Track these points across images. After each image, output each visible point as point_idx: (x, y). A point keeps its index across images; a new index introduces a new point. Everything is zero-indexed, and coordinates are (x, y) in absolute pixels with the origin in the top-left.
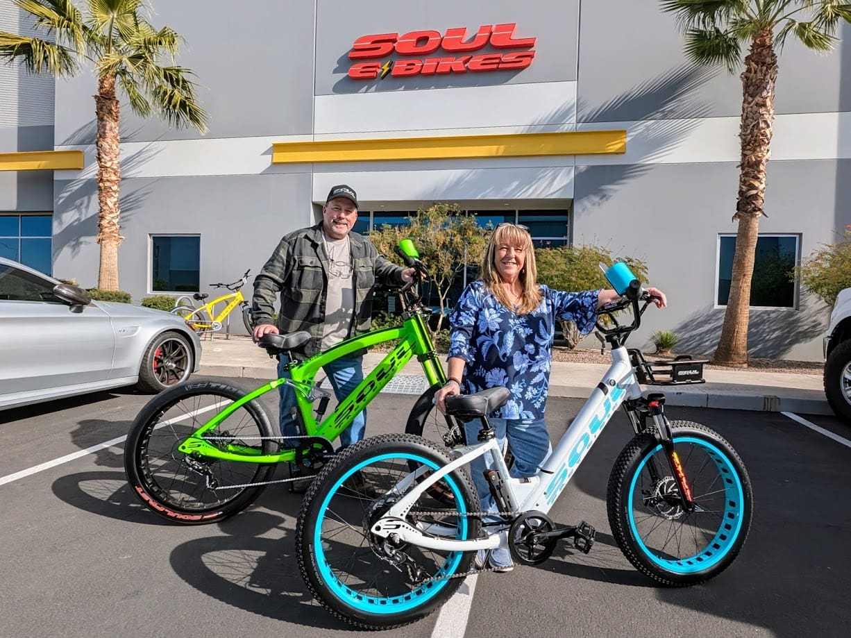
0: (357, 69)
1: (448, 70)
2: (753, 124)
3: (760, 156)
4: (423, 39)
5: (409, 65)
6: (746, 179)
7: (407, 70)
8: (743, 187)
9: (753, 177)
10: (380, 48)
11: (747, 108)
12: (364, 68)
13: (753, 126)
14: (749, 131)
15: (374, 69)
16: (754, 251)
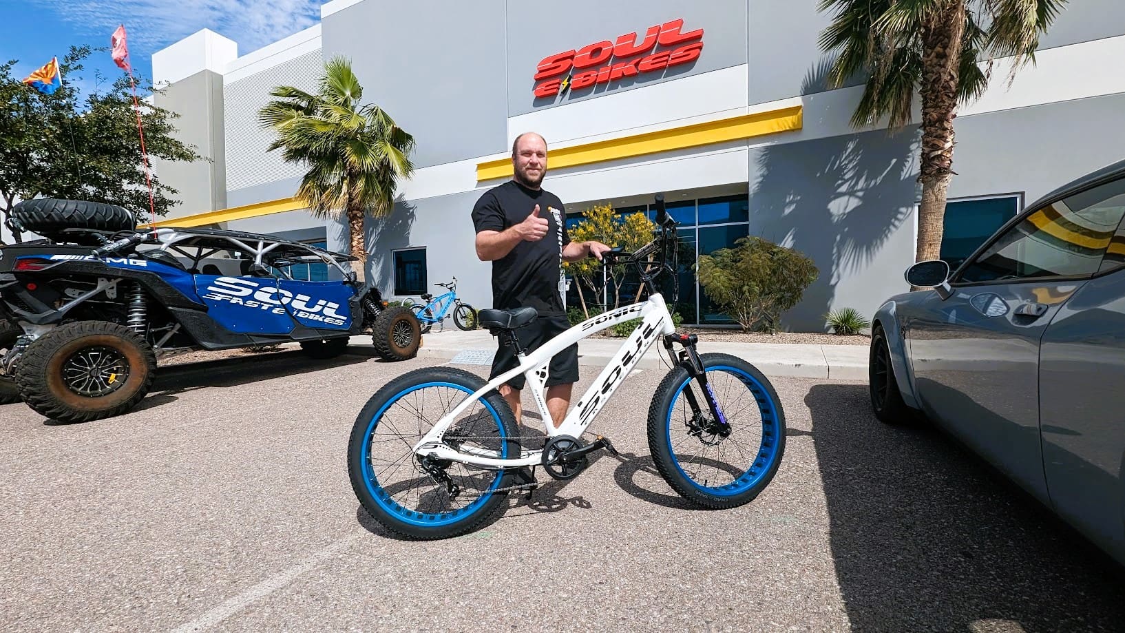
0: (542, 87)
1: (620, 75)
2: (933, 78)
3: (944, 112)
4: (596, 51)
5: (585, 77)
6: (928, 139)
7: (583, 81)
8: (925, 148)
9: (936, 137)
10: (560, 66)
11: (926, 62)
12: (548, 86)
13: (934, 80)
14: (929, 87)
15: (557, 86)
16: (943, 217)
